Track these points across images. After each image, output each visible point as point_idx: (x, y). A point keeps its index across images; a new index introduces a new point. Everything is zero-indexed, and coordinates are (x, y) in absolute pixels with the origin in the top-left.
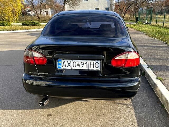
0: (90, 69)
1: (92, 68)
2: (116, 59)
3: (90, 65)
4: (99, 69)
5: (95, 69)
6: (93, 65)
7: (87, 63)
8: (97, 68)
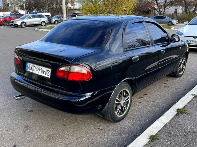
0: (43, 75)
1: (44, 75)
2: (60, 69)
3: (44, 72)
4: (49, 77)
5: (46, 76)
6: (46, 72)
7: (42, 69)
8: (48, 75)
